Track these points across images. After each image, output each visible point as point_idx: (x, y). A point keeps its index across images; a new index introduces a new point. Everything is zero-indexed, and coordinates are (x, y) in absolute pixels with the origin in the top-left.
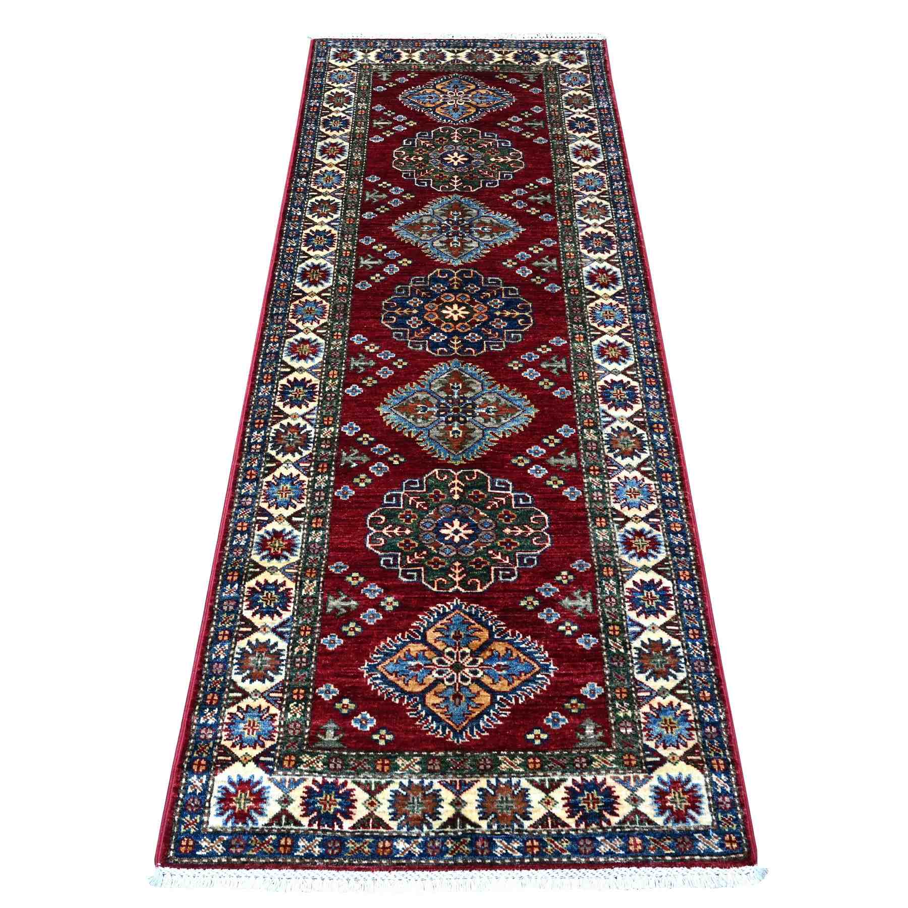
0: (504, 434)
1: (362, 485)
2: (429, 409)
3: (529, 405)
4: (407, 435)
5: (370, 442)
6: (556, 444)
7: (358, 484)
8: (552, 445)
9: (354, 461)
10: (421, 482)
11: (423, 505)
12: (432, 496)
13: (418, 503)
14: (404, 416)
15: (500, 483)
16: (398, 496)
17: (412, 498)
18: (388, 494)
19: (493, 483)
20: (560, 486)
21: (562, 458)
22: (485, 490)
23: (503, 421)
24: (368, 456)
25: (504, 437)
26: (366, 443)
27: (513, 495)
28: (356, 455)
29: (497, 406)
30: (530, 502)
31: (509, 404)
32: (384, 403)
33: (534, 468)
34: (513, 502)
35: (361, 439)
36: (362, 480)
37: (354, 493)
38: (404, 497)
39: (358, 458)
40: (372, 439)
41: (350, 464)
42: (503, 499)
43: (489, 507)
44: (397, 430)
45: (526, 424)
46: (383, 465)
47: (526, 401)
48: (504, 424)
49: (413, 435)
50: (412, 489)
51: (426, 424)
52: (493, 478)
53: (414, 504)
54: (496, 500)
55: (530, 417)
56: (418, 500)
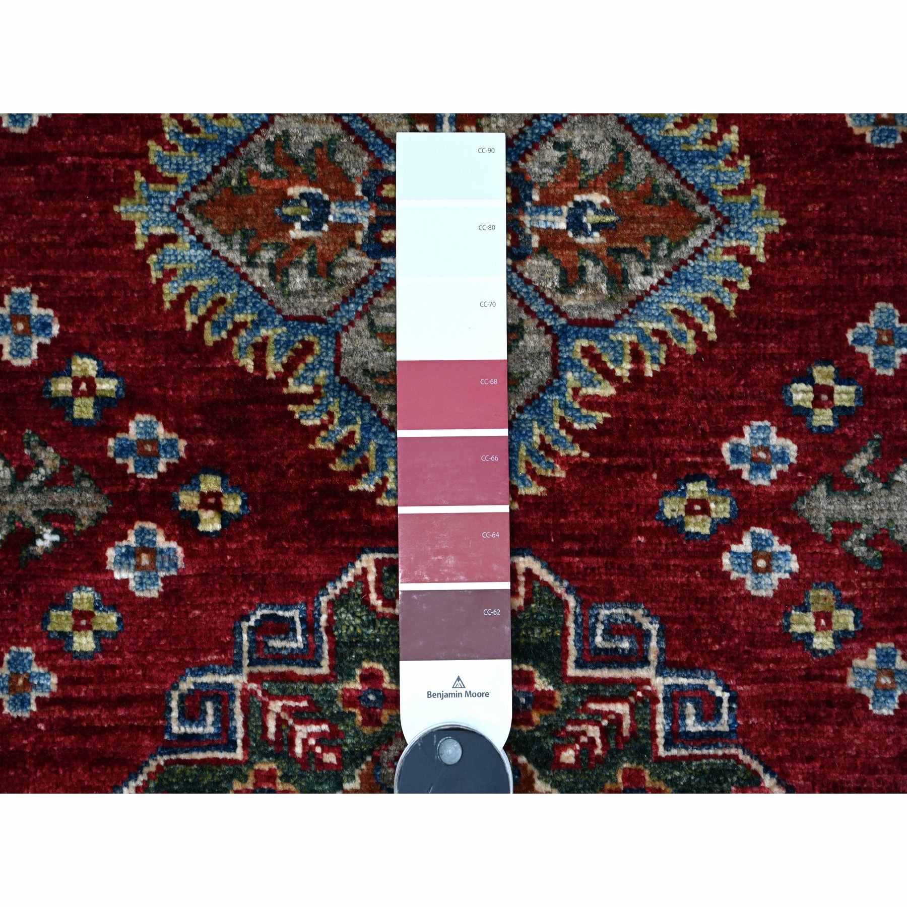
0: (637, 357)
1: (84, 642)
2: (335, 213)
3: (744, 190)
4: (248, 363)
5: (102, 402)
6: (842, 414)
7: (66, 637)
8: (824, 418)
9: (47, 517)
10: (310, 626)
11: (321, 738)
12: (352, 699)
13: (302, 731)
14: (237, 258)
15: (612, 631)
16: (222, 695)
17: (276, 706)
18: (187, 684)
19: (585, 635)
20: (841, 638)
21: (856, 489)
22: (556, 672)
23: (639, 282)
24: (99, 486)
25: (637, 374)
26: (84, 409)
27: (659, 684)
28: (51, 482)
29: (613, 193)
30: (723, 724)
31: (666, 178)
32: (152, 175)
33: (746, 546)
34: (661, 725)
35: (63, 386)
36: (83, 620)
37: (53, 681)
38: (247, 696)
39: (59, 497)
40: (107, 386)
41: (33, 536)
42: (621, 708)
43: (568, 756)
44: (210, 337)
45: (729, 301)
46: (161, 541)
47: (733, 160)
48: (637, 301)
49: (274, 365)
50: (278, 657)
51: (326, 302)
52: (584, 604)
53: (286, 738)
54: (595, 718)
55: (745, 257)
56: (301, 717)
